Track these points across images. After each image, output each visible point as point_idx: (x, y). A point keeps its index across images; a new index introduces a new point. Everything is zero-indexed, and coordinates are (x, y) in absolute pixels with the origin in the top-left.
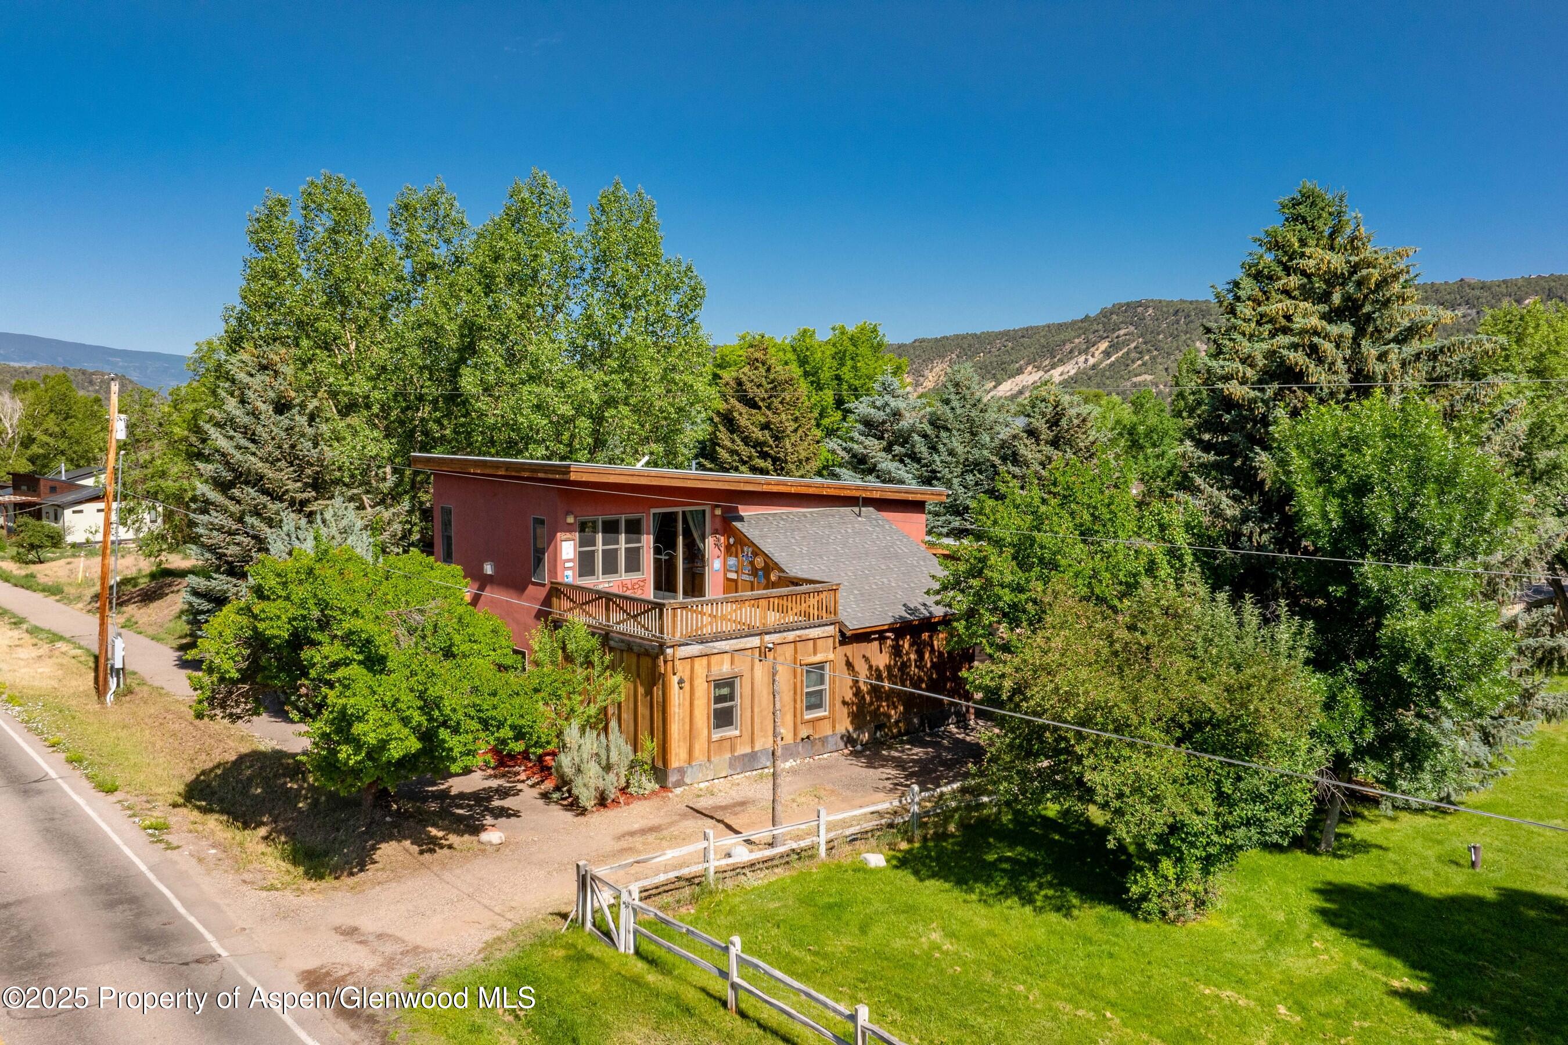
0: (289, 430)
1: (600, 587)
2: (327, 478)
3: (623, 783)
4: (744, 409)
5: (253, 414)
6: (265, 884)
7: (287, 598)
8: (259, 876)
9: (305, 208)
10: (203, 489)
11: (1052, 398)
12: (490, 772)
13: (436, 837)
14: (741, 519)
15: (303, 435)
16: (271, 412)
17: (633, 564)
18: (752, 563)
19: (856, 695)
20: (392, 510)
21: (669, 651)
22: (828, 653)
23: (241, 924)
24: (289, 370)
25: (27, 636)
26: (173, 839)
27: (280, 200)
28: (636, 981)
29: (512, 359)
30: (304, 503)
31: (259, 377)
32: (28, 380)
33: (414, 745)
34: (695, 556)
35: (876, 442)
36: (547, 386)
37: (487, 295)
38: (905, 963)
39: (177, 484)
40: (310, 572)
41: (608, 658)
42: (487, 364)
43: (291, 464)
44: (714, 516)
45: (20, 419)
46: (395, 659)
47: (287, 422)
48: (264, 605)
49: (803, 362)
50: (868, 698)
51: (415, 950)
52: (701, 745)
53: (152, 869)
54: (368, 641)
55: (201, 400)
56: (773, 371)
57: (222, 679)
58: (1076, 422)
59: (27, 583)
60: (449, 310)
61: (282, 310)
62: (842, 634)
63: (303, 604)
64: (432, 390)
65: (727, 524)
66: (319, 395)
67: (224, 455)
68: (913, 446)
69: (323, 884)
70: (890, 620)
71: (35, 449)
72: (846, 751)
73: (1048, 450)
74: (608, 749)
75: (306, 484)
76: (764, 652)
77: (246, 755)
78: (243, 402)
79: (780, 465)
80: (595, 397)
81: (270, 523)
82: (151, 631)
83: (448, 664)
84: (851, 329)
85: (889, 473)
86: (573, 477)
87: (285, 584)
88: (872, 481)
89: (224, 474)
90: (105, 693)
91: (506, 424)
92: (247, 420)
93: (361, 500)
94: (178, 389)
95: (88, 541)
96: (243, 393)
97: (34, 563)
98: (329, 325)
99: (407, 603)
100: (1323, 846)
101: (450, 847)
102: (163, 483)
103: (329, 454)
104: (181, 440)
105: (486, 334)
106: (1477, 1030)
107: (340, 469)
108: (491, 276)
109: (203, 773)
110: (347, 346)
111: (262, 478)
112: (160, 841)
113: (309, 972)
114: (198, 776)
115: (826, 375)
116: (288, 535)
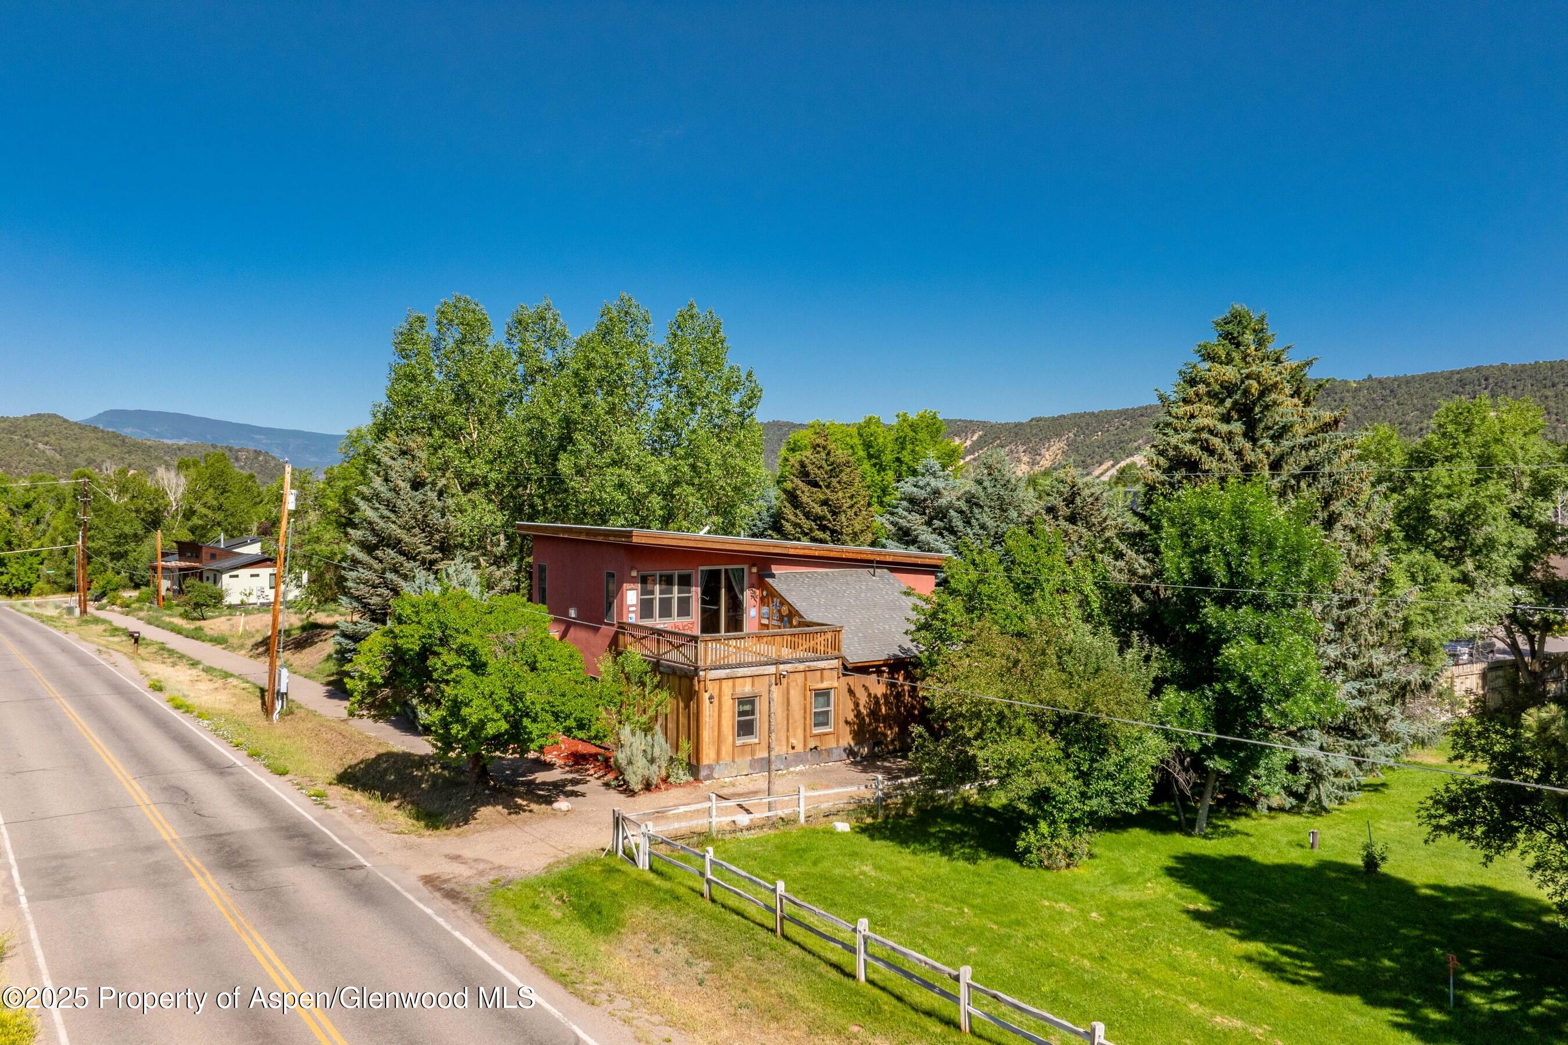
0: (422, 503)
1: (658, 627)
2: (451, 542)
3: (664, 773)
4: (806, 488)
5: (395, 490)
6: (398, 830)
7: (419, 623)
8: (393, 826)
9: (439, 323)
10: (352, 550)
11: (1069, 480)
12: (567, 769)
13: (521, 805)
14: (773, 576)
15: (433, 508)
16: (408, 489)
17: (684, 609)
18: (779, 611)
19: (856, 716)
20: (503, 569)
21: (702, 673)
22: (832, 682)
23: (379, 850)
24: (423, 455)
25: (203, 674)
26: (330, 803)
27: (419, 318)
28: (648, 884)
29: (602, 447)
30: (433, 562)
31: (400, 461)
32: (190, 459)
33: (504, 726)
34: (736, 607)
35: (918, 517)
36: (627, 469)
37: (580, 395)
38: (838, 883)
39: (329, 548)
40: (435, 605)
41: (656, 680)
42: (580, 451)
43: (423, 531)
44: (751, 573)
45: (183, 494)
46: (492, 665)
47: (421, 496)
48: (402, 627)
49: (867, 446)
50: (867, 720)
51: (500, 867)
52: (726, 749)
53: (316, 819)
54: (474, 652)
55: (351, 478)
56: (832, 454)
57: (370, 684)
58: (1090, 500)
59: (197, 635)
60: (551, 407)
61: (420, 406)
62: (845, 668)
63: (430, 624)
64: (536, 471)
65: (760, 582)
66: (447, 475)
67: (370, 523)
68: (950, 521)
69: (438, 832)
70: (885, 657)
71: (196, 521)
72: (848, 761)
73: (1064, 524)
74: (653, 746)
75: (434, 547)
76: (779, 678)
77: (383, 754)
78: (386, 480)
79: (836, 536)
80: (664, 478)
81: (405, 577)
82: (303, 671)
83: (533, 674)
84: (913, 417)
85: (928, 543)
86: (635, 540)
87: (417, 613)
88: (913, 550)
89: (370, 538)
90: (272, 713)
91: (594, 500)
92: (389, 495)
93: (478, 560)
94: (332, 469)
95: (243, 603)
96: (387, 473)
97: (199, 620)
98: (455, 418)
99: (504, 629)
100: (1197, 830)
101: (531, 811)
102: (317, 547)
103: (453, 522)
104: (333, 512)
105: (579, 427)
106: (1230, 931)
107: (462, 535)
108: (584, 380)
109: (350, 767)
110: (470, 434)
111: (400, 542)
112: (322, 804)
113: (426, 876)
114: (346, 770)
115: (888, 457)
116: (420, 587)
